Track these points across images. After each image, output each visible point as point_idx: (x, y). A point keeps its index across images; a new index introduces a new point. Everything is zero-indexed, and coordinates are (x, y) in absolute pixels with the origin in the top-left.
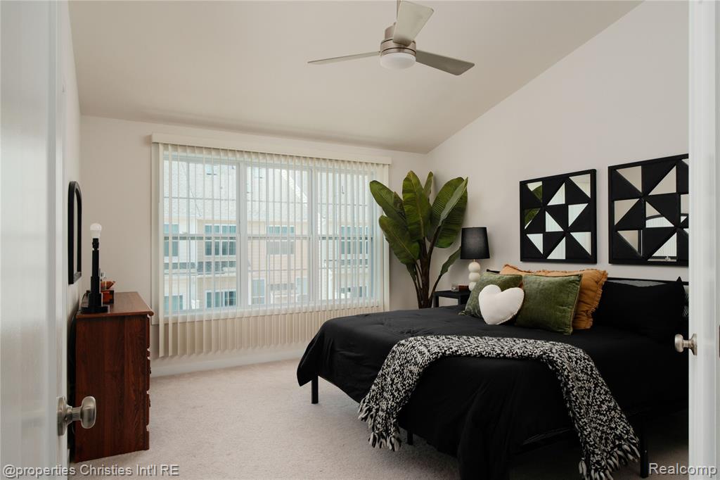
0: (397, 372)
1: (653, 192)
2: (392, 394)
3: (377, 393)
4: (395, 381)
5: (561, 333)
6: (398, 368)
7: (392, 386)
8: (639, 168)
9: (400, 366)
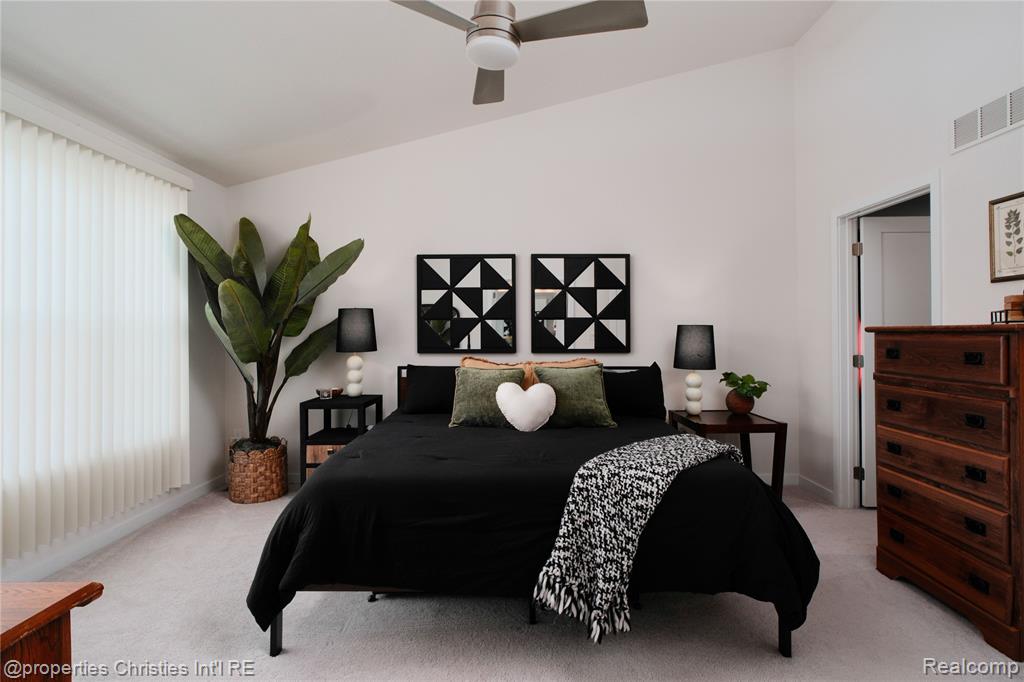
0: (614, 516)
1: (572, 286)
2: (624, 549)
3: (573, 561)
4: (618, 529)
5: (607, 426)
6: (613, 511)
7: (617, 539)
8: (562, 260)
9: (613, 506)
